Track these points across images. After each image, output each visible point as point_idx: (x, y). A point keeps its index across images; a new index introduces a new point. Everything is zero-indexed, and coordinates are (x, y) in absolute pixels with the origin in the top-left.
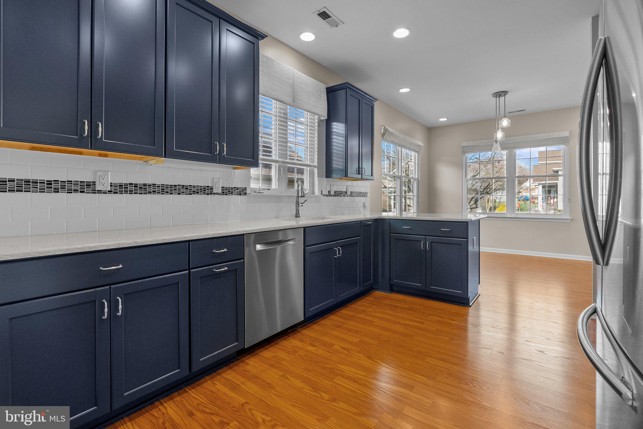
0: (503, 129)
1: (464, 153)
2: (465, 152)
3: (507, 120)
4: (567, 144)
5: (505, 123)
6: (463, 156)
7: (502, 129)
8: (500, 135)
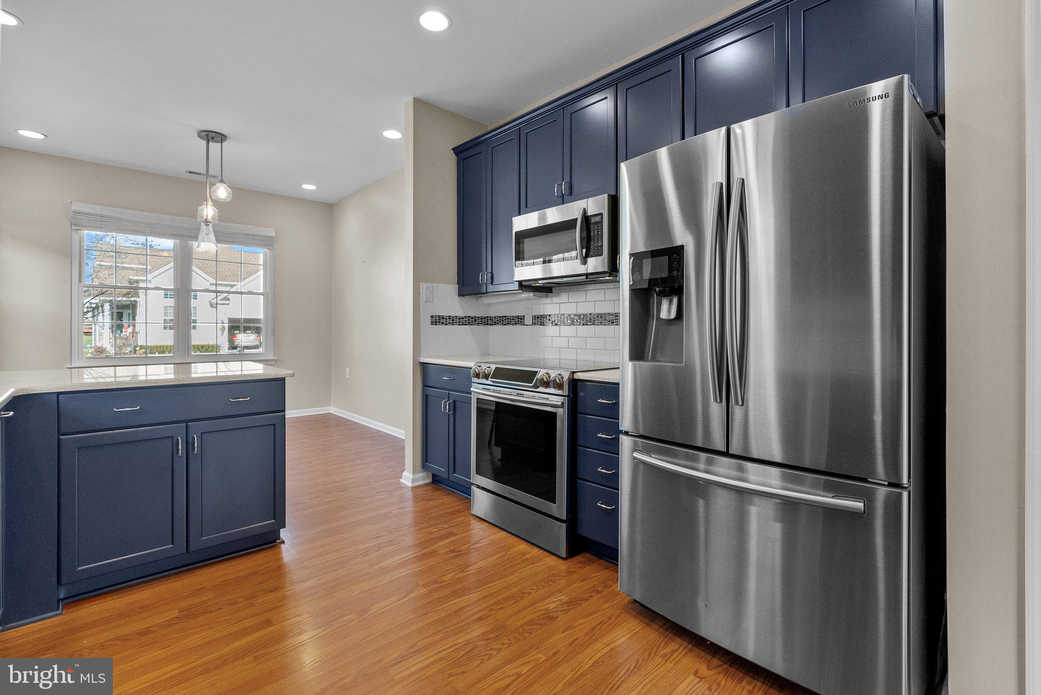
0: (217, 203)
1: (78, 228)
2: (79, 226)
3: (226, 189)
4: (270, 248)
5: (222, 192)
6: (73, 233)
7: (213, 201)
8: (209, 211)
